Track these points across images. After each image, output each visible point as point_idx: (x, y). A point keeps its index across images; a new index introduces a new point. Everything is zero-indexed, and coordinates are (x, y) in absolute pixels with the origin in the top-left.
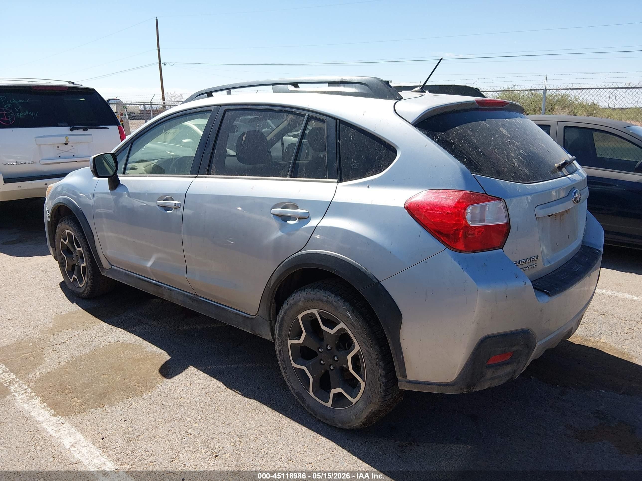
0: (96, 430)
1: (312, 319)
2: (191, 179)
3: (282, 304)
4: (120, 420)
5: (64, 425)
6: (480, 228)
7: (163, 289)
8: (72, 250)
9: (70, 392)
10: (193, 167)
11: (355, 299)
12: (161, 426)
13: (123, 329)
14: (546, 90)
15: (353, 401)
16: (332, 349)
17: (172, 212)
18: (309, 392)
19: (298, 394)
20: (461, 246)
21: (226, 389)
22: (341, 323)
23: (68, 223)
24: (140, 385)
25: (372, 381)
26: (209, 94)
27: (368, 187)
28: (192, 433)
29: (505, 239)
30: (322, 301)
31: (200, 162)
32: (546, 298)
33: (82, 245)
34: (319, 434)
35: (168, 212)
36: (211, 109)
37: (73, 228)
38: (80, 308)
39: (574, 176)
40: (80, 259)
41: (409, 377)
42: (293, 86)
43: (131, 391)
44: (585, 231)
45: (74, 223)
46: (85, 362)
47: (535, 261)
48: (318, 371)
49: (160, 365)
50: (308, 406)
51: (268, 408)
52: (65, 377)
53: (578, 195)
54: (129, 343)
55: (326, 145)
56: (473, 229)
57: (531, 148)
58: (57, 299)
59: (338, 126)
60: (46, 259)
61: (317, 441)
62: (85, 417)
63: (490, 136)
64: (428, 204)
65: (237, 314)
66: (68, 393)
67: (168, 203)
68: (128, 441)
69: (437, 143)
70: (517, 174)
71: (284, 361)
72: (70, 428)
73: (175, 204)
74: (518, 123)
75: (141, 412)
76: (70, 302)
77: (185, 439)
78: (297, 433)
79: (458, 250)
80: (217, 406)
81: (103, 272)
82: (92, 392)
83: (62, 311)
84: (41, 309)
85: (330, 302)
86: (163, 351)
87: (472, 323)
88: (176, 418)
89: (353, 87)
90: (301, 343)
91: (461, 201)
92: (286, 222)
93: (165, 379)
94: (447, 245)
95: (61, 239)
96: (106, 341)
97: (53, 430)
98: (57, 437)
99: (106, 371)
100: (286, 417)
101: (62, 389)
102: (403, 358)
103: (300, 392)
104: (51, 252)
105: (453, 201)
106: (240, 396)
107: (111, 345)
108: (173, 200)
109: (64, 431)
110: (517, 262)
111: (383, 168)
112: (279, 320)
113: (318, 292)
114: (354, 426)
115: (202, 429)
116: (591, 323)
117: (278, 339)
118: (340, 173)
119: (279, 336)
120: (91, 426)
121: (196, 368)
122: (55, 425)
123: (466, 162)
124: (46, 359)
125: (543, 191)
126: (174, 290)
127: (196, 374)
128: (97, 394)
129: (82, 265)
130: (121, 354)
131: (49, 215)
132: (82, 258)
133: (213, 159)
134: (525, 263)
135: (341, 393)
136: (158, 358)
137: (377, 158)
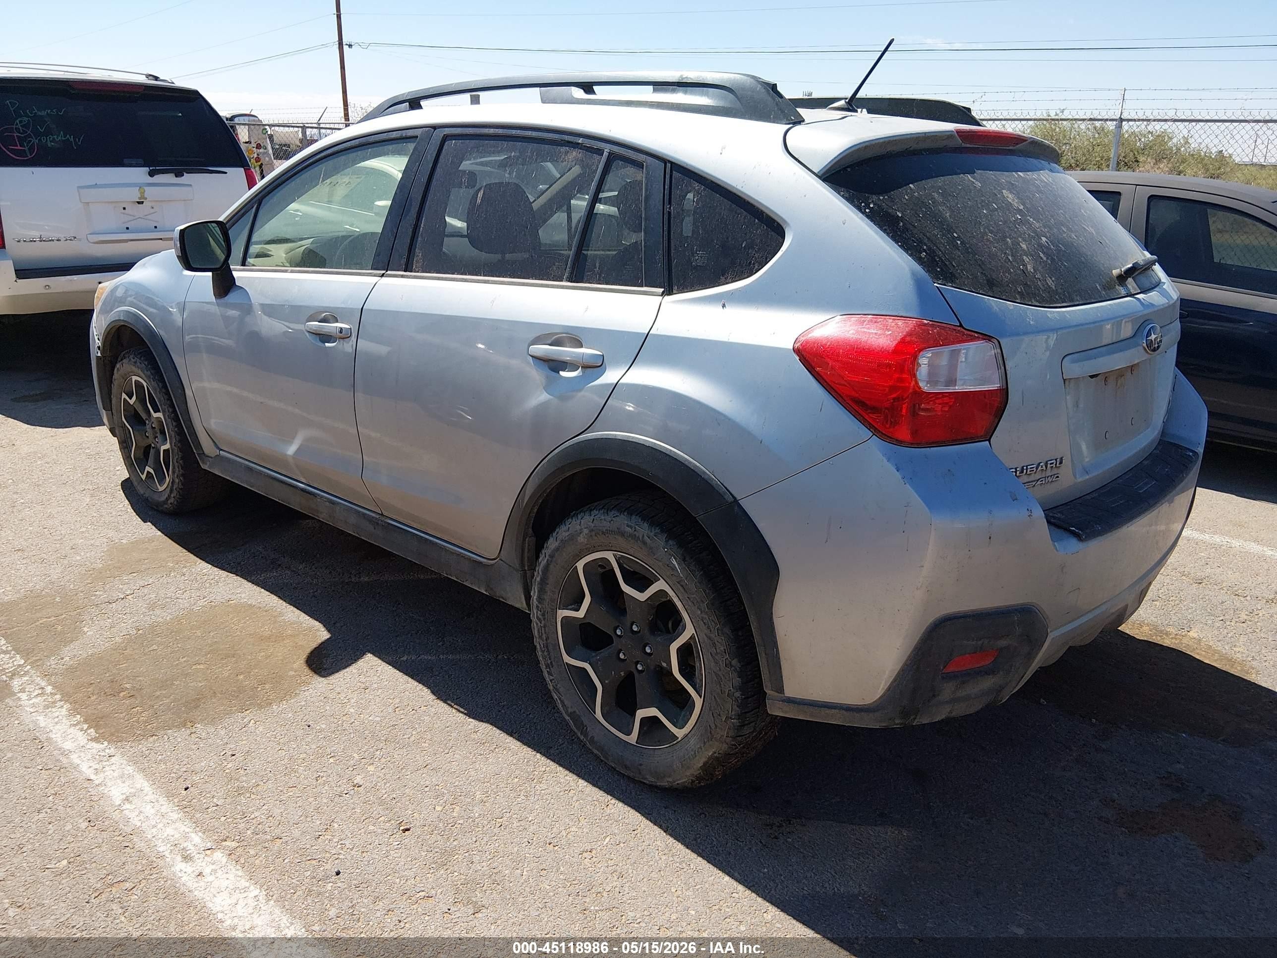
0: (174, 771)
1: (604, 570)
2: (374, 280)
3: (547, 539)
4: (222, 754)
5: (113, 759)
6: (946, 396)
7: (319, 500)
8: (144, 416)
9: (129, 695)
10: (379, 255)
11: (690, 533)
12: (302, 768)
13: (241, 577)
14: (1121, 120)
15: (679, 733)
16: (641, 632)
17: (336, 345)
18: (595, 714)
19: (572, 715)
20: (904, 433)
21: (435, 701)
22: (660, 579)
23: (135, 362)
24: (267, 686)
25: (716, 696)
26: (414, 103)
27: (724, 306)
28: (361, 783)
29: (997, 421)
30: (623, 534)
31: (392, 246)
32: (1073, 544)
33: (163, 406)
34: (611, 795)
35: (327, 344)
36: (415, 134)
37: (146, 372)
38: (159, 533)
39: (1150, 295)
40: (158, 435)
41: (789, 692)
42: (582, 91)
43: (249, 698)
44: (1169, 412)
45: (146, 363)
46: (162, 639)
47: (1056, 469)
48: (613, 673)
49: (309, 650)
50: (592, 741)
51: (515, 741)
52: (121, 666)
53: (1156, 336)
54: (250, 605)
55: (643, 216)
56: (931, 398)
57: (1065, 235)
58: (114, 513)
59: (668, 176)
60: (98, 433)
61: (605, 808)
62: (155, 746)
63: (980, 206)
64: (840, 343)
65: (459, 555)
66: (124, 698)
67: (326, 327)
68: (236, 794)
69: (868, 216)
70: (1029, 286)
71: (548, 651)
72: (123, 766)
73: (341, 329)
74: (1042, 181)
75: (264, 740)
76: (140, 520)
77: (347, 795)
78: (567, 792)
79: (897, 440)
80: (414, 733)
81: (203, 463)
82: (172, 697)
83: (123, 537)
84: (83, 532)
85: (638, 537)
86: (317, 623)
87: (917, 589)
88: (332, 754)
89: (702, 94)
90: (582, 616)
91: (908, 339)
92: (559, 373)
93: (316, 677)
94: (875, 429)
95: (123, 394)
96: (205, 599)
97: (92, 769)
98: (97, 782)
99: (203, 657)
100: (549, 761)
101: (114, 690)
102: (779, 654)
103: (577, 711)
104: (105, 420)
105: (892, 340)
106: (461, 715)
107: (215, 606)
108: (337, 321)
109: (113, 770)
110: (1018, 469)
111: (756, 267)
112: (540, 570)
113: (616, 516)
114: (678, 782)
115: (382, 776)
116: (1174, 598)
117: (537, 607)
118: (669, 275)
119: (539, 602)
120: (165, 764)
121: (380, 658)
122: (95, 759)
123: (926, 259)
124: (85, 629)
125: (1082, 325)
126: (339, 503)
127: (378, 669)
128: (180, 702)
129: (163, 448)
130: (233, 626)
131: (100, 344)
132: (163, 432)
133: (418, 238)
134: (1035, 473)
135: (655, 718)
136: (305, 635)
137: (743, 246)
